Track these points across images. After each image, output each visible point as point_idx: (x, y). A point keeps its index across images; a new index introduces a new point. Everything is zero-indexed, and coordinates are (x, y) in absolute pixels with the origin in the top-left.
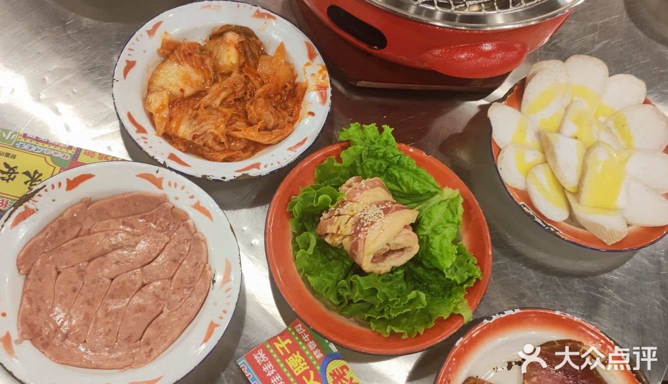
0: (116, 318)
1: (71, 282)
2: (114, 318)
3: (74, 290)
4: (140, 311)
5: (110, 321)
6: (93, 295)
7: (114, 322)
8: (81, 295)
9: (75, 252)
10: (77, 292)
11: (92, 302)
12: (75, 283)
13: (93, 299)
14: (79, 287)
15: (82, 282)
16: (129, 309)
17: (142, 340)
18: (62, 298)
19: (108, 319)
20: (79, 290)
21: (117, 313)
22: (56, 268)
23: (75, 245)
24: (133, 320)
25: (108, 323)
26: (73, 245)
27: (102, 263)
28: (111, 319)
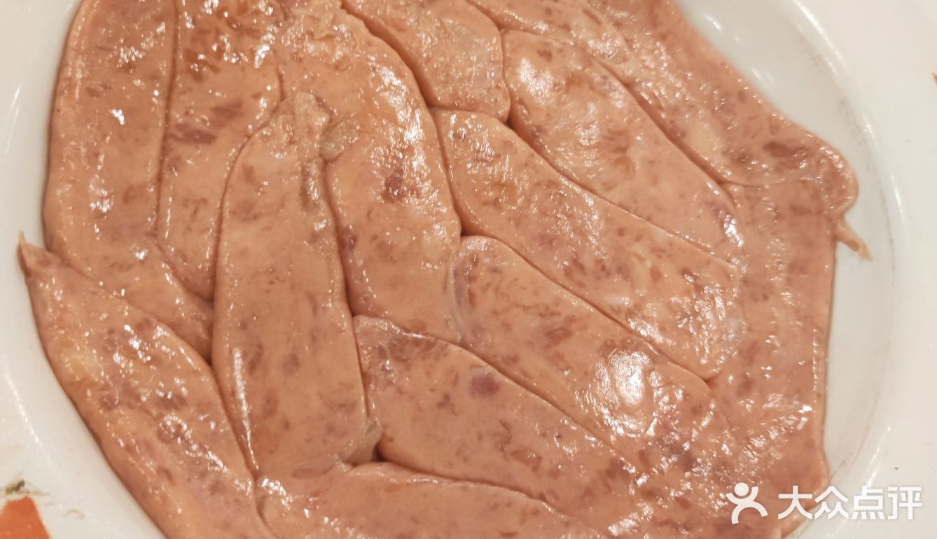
0: (638, 238)
1: (447, 397)
2: (640, 249)
3: (487, 387)
4: (623, 150)
5: (649, 264)
6: (526, 308)
7: (657, 251)
8: (515, 359)
9: (293, 362)
10: (499, 377)
11: (558, 321)
12: (455, 382)
13: (546, 313)
14: (473, 366)
15: (455, 349)
16: (608, 187)
17: (728, 174)
18: (510, 448)
19: (642, 270)
20: (490, 369)
21: (621, 232)
22: (355, 463)
23: (259, 355)
24: (655, 181)
25: (656, 275)
26: (253, 365)
27: (385, 252)
28: (641, 259)
